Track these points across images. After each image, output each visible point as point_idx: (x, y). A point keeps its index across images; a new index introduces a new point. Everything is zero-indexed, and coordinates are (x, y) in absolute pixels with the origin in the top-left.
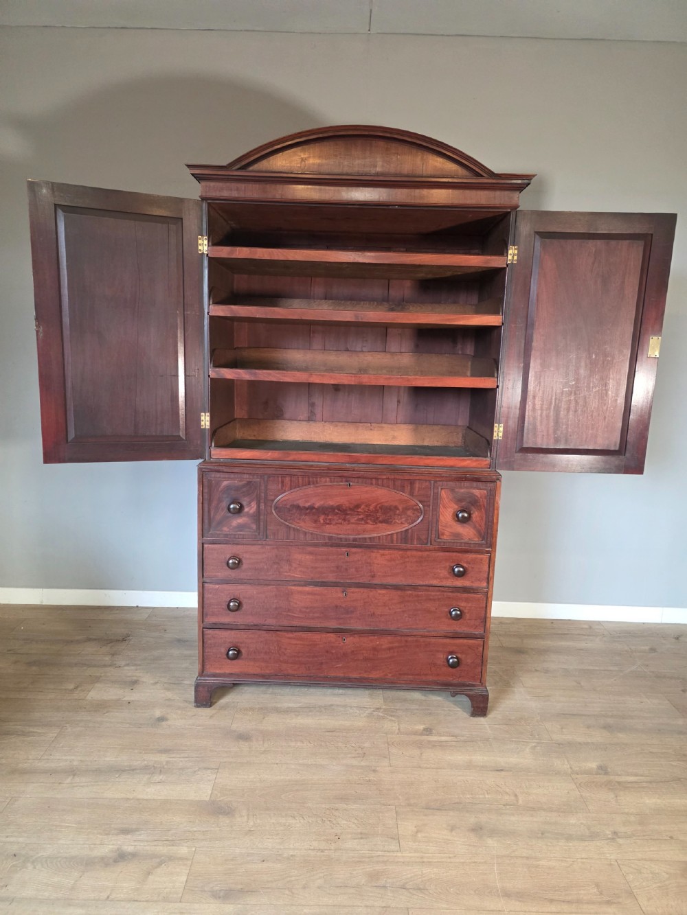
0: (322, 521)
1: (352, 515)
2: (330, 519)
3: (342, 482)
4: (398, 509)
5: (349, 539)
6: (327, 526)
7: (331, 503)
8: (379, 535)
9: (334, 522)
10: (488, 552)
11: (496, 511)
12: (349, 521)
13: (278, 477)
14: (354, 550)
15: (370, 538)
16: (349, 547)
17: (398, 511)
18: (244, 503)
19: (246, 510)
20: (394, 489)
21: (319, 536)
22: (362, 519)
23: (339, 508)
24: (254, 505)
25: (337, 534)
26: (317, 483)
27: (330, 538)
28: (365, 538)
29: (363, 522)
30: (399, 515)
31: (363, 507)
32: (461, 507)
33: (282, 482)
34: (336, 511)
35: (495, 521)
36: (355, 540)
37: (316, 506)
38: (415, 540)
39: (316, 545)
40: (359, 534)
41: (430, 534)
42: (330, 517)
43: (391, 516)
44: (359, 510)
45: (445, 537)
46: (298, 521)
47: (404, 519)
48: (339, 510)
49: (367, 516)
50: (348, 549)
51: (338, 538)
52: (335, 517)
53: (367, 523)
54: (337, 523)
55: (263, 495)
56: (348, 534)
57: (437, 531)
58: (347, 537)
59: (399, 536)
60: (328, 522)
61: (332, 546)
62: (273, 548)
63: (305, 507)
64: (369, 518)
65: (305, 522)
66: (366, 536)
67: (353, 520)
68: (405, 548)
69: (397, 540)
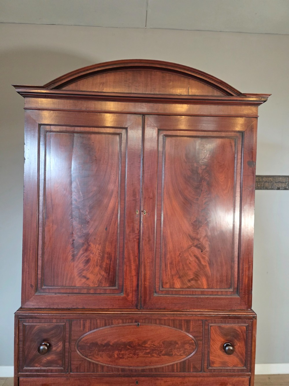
0: (116, 356)
1: (140, 350)
2: (123, 354)
3: (132, 322)
4: (177, 344)
5: (138, 370)
6: (121, 360)
7: (124, 340)
8: (163, 366)
9: (126, 357)
10: (248, 375)
11: (253, 343)
12: (138, 355)
13: (80, 320)
14: (143, 379)
15: (155, 369)
16: (138, 377)
17: (177, 345)
18: (53, 343)
19: (54, 349)
20: (174, 327)
21: (113, 369)
22: (149, 353)
23: (130, 344)
24: (60, 344)
25: (129, 366)
26: (112, 324)
27: (123, 370)
28: (152, 369)
29: (149, 356)
30: (178, 348)
31: (149, 343)
32: (227, 340)
33: (84, 325)
34: (128, 347)
35: (253, 350)
36: (143, 370)
37: (111, 344)
38: (192, 369)
39: (111, 376)
40: (146, 366)
41: (203, 364)
42: (122, 352)
43: (171, 349)
44: (147, 345)
45: (215, 365)
46: (96, 357)
47: (182, 352)
48: (130, 346)
49: (153, 350)
50: (137, 378)
51: (129, 370)
52: (127, 352)
53: (153, 356)
54: (128, 357)
55: (68, 336)
56: (138, 366)
57: (208, 360)
58: (137, 368)
59: (179, 366)
60: (121, 356)
61: (124, 376)
62: (76, 380)
63: (102, 344)
64: (154, 352)
65: (102, 357)
66: (152, 367)
67: (141, 354)
68: (183, 375)
69: (177, 370)
